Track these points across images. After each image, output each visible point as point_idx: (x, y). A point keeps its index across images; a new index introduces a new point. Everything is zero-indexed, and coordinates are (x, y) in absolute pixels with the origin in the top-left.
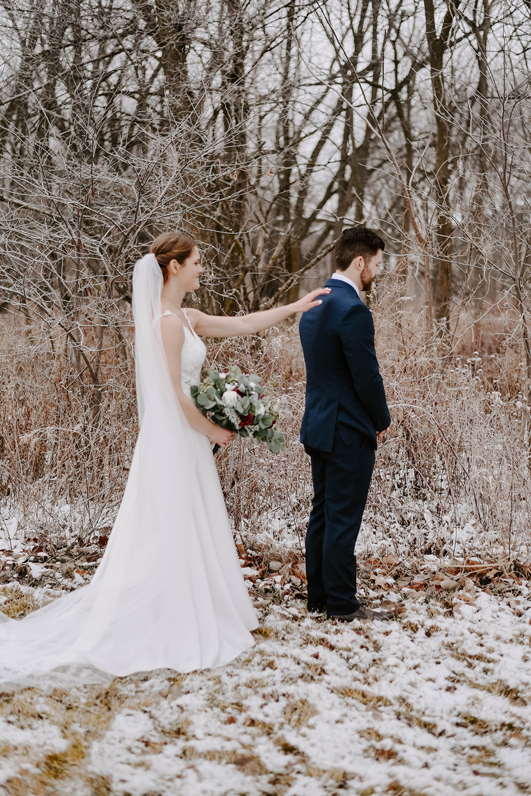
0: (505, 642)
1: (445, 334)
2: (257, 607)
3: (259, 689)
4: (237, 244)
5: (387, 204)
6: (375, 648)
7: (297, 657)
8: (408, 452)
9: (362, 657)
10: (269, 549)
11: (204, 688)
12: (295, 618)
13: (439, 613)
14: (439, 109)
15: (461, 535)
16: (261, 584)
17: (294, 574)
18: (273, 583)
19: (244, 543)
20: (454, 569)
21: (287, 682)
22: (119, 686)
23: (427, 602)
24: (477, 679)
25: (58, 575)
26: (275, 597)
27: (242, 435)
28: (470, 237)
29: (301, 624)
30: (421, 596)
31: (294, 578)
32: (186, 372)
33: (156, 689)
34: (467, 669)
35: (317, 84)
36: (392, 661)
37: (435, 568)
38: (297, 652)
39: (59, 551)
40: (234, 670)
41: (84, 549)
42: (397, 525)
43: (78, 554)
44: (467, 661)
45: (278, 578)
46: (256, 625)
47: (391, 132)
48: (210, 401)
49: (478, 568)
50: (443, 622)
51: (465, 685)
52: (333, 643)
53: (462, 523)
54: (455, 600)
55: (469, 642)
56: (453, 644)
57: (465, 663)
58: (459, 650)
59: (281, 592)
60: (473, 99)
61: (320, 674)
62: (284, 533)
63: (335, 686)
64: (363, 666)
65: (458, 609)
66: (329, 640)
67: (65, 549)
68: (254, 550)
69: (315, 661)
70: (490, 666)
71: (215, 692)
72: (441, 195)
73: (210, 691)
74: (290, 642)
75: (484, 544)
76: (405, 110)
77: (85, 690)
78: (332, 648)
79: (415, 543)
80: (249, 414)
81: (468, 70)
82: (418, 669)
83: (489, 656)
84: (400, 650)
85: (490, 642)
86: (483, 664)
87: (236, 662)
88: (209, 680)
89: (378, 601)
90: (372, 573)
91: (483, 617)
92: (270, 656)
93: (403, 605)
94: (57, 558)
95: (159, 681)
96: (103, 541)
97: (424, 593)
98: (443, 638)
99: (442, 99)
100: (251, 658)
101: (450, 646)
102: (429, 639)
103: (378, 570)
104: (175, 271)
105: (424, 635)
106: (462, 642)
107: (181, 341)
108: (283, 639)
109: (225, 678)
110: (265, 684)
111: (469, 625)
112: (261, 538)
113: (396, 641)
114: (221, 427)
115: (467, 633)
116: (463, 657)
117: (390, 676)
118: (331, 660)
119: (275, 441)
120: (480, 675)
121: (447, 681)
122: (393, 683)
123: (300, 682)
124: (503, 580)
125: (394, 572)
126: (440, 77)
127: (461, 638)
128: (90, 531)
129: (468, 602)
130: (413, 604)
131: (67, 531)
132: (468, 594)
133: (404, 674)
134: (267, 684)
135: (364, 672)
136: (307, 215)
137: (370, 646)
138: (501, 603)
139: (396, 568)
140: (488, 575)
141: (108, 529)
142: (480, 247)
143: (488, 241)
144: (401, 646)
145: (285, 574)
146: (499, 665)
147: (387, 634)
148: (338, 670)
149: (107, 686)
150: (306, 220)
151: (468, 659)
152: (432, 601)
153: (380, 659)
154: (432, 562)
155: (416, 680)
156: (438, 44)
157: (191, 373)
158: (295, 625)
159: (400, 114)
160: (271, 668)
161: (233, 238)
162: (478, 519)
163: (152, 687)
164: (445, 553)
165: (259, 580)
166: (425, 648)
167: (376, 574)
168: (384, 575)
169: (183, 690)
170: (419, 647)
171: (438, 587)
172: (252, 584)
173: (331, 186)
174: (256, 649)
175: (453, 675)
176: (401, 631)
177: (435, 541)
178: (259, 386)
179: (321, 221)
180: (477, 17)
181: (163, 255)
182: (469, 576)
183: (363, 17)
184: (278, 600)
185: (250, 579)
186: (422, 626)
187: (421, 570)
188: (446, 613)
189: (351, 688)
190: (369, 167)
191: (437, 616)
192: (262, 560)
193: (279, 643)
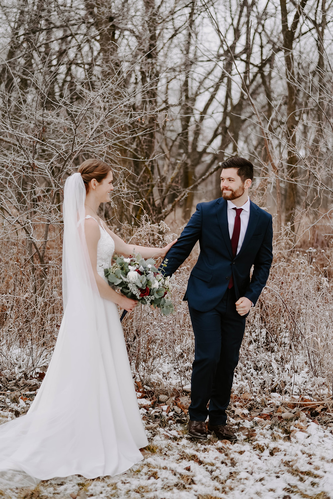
0: (328, 462)
1: (290, 234)
2: (148, 429)
3: (144, 494)
4: (147, 168)
5: (255, 143)
6: (232, 463)
7: (174, 469)
8: (261, 317)
9: (222, 470)
10: (159, 385)
11: (104, 492)
12: (175, 439)
13: (280, 438)
14: (289, 78)
15: (298, 379)
16: (153, 412)
17: (176, 405)
18: (161, 411)
19: (141, 380)
20: (292, 405)
21: (165, 489)
22: (42, 488)
23: (271, 429)
24: (306, 491)
25: (8, 400)
26: (161, 421)
27: (142, 303)
28: (309, 166)
29: (179, 443)
30: (268, 423)
31: (176, 408)
32: (102, 259)
33: (69, 492)
34: (299, 483)
35: (208, 61)
36: (243, 475)
37: (278, 403)
38: (174, 465)
39: (10, 382)
40: (127, 479)
41: (28, 381)
42: (252, 370)
43: (23, 385)
44: (300, 476)
45: (165, 408)
46: (146, 444)
47: (259, 94)
48: (117, 279)
49: (309, 404)
50: (282, 444)
51: (297, 495)
52: (201, 459)
53: (299, 370)
54: (292, 428)
55: (301, 461)
56: (289, 462)
57: (298, 478)
58: (294, 467)
59: (167, 417)
60: (314, 73)
61: (190, 484)
62: (171, 375)
63: (200, 493)
64: (222, 478)
65: (294, 435)
66: (199, 457)
67: (14, 381)
68: (148, 386)
69: (187, 473)
70: (316, 480)
71: (112, 495)
72: (289, 136)
73: (108, 495)
74: (171, 456)
75: (315, 387)
76: (267, 80)
77: (16, 491)
78: (200, 463)
79: (264, 384)
80: (147, 287)
81: (311, 54)
82: (263, 482)
83: (316, 472)
84: (250, 466)
85: (317, 461)
86: (311, 479)
87: (129, 472)
88: (108, 486)
89: (236, 427)
90: (232, 405)
91: (312, 442)
92: (155, 468)
93: (255, 431)
94: (8, 387)
95: (71, 485)
96: (41, 376)
97: (270, 422)
98: (282, 457)
99: (291, 71)
100: (140, 469)
101: (287, 464)
102: (272, 458)
103: (237, 403)
104: (94, 187)
105: (269, 454)
106: (296, 460)
107: (98, 237)
108: (165, 454)
109: (120, 485)
110: (149, 490)
111: (301, 447)
112: (154, 377)
113: (247, 459)
114: (128, 297)
115: (300, 454)
116: (296, 473)
117: (241, 487)
118: (199, 473)
119: (167, 307)
120: (309, 488)
121: (284, 492)
122: (244, 492)
123: (175, 490)
124: (328, 414)
125: (248, 405)
126: (291, 56)
127: (296, 458)
128: (32, 369)
129: (301, 430)
130: (261, 430)
131: (16, 368)
132: (302, 424)
133: (252, 485)
134: (151, 490)
135: (222, 483)
136: (200, 149)
137: (228, 462)
138: (325, 431)
139: (250, 402)
140: (316, 409)
141: (46, 367)
142: (316, 173)
143: (321, 169)
144: (251, 463)
145: (170, 405)
146: (323, 480)
147: (241, 453)
148: (204, 480)
149: (33, 488)
150: (199, 153)
151: (300, 474)
152: (276, 428)
153: (235, 473)
154: (276, 398)
155: (261, 490)
156: (290, 33)
157: (105, 260)
158: (174, 444)
159: (264, 83)
160: (155, 478)
161: (144, 164)
162: (310, 368)
163: (66, 490)
164: (286, 392)
165: (151, 409)
166: (269, 465)
167: (235, 406)
168: (242, 407)
169: (88, 493)
170: (264, 464)
171: (280, 418)
172: (146, 411)
173: (217, 130)
174: (145, 462)
175: (288, 487)
176: (252, 451)
177: (279, 383)
178: (154, 267)
179: (209, 153)
180: (318, 18)
181: (87, 175)
182: (302, 410)
183: (240, 16)
184: (163, 424)
185: (145, 407)
186: (268, 448)
187: (268, 404)
188: (285, 437)
189: (212, 495)
190: (243, 117)
191: (279, 440)
192: (154, 394)
193: (162, 457)
